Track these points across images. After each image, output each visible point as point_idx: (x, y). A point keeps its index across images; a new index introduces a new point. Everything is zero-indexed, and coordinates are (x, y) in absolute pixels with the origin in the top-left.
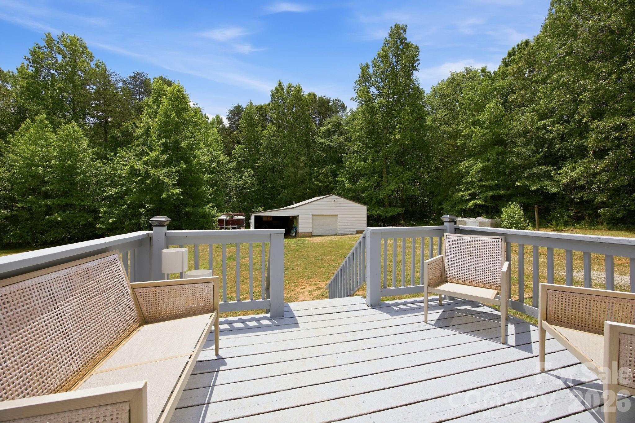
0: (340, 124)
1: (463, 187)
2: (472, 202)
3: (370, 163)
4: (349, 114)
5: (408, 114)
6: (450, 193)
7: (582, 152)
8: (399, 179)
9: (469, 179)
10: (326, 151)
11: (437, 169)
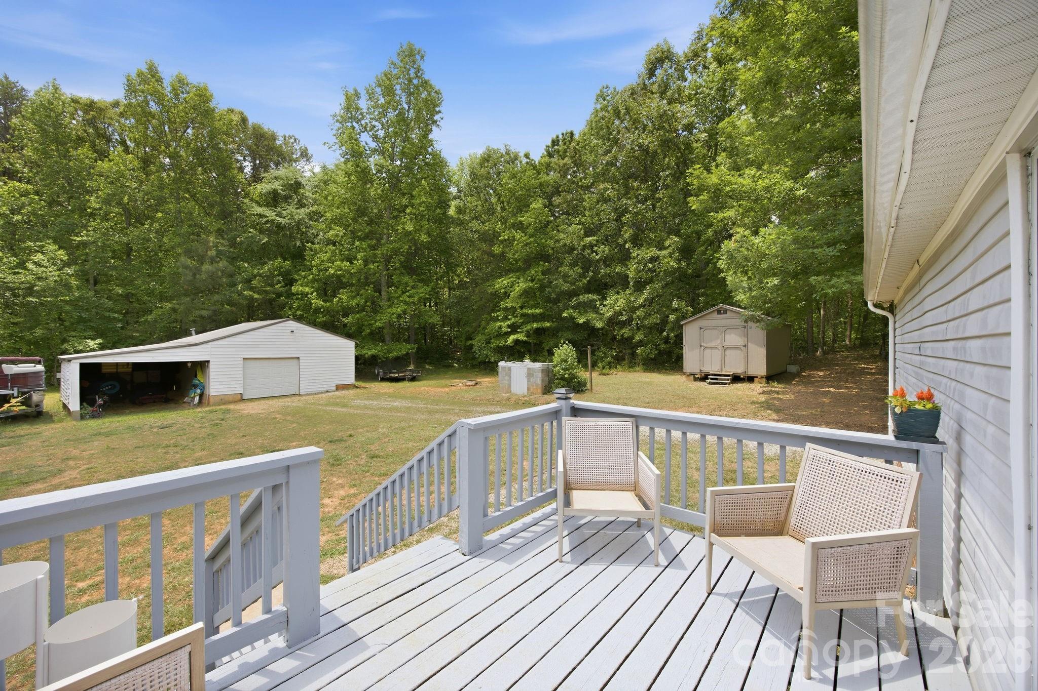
0: (298, 185)
1: (501, 315)
2: (512, 338)
3: (360, 264)
4: (317, 169)
5: (426, 193)
6: (483, 323)
7: (623, 282)
8: (409, 297)
9: (507, 304)
10: (270, 232)
11: (462, 285)
